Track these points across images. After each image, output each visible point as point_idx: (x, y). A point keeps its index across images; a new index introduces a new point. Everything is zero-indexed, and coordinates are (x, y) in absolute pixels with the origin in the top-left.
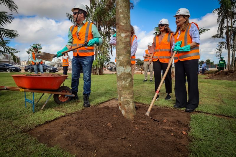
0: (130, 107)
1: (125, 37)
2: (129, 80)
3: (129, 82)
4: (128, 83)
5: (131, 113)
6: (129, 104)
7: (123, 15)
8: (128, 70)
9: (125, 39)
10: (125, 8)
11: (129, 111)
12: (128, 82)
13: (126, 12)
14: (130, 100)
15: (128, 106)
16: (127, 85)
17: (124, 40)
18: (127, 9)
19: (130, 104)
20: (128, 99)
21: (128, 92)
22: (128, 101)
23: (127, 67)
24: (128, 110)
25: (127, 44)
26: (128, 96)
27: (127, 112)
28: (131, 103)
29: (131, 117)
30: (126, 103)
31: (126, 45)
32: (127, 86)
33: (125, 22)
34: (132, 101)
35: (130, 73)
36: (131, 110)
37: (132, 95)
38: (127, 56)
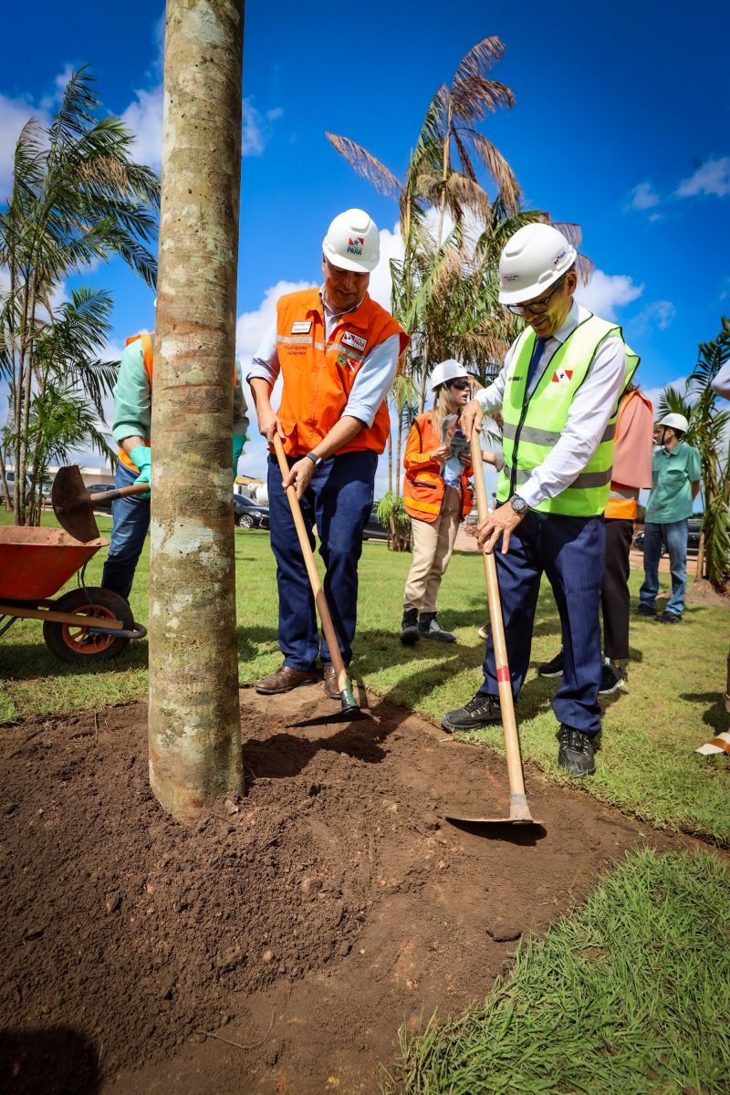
0: (176, 750)
1: (178, 357)
2: (189, 598)
3: (185, 609)
4: (177, 615)
5: (181, 784)
6: (173, 730)
7: (173, 238)
8: (187, 542)
9: (176, 369)
10: (188, 202)
11: (173, 769)
12: (177, 607)
13: (193, 221)
14: (182, 711)
15: (169, 741)
16: (174, 623)
17: (171, 376)
18: (194, 208)
19: (181, 734)
20: (172, 706)
21: (177, 662)
22: (169, 714)
23: (177, 525)
24: (167, 766)
25: (189, 400)
26: (172, 689)
27: (165, 774)
28: (187, 729)
29: (177, 809)
30: (161, 725)
31: (181, 403)
32: (169, 630)
33: (183, 280)
34: (195, 719)
35: (197, 562)
36: (186, 767)
37: (197, 687)
38: (184, 466)
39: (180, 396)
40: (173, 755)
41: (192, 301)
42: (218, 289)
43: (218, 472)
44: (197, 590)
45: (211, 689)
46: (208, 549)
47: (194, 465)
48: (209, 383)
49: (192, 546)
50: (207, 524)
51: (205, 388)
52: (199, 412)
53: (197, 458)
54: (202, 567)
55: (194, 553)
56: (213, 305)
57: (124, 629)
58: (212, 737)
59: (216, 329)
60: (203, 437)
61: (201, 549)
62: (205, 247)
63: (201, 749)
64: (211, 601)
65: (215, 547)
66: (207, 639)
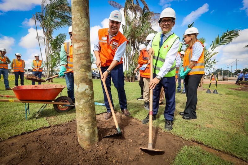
0: (84, 134)
1: (78, 48)
2: (84, 101)
3: (83, 104)
4: (81, 105)
5: (85, 142)
6: (83, 130)
7: (75, 21)
8: (82, 89)
9: (77, 50)
10: (77, 13)
11: (83, 138)
12: (81, 103)
13: (79, 17)
14: (84, 126)
15: (82, 132)
16: (81, 107)
17: (76, 52)
18: (79, 14)
19: (84, 130)
20: (82, 125)
21: (82, 115)
22: (81, 126)
23: (80, 85)
24: (82, 138)
25: (81, 57)
26: (81, 121)
27: (81, 139)
28: (85, 129)
29: (85, 147)
30: (80, 129)
31: (79, 58)
32: (80, 108)
33: (78, 30)
34: (87, 127)
35: (85, 93)
36: (86, 138)
37: (87, 120)
38: (81, 72)
39: (79, 56)
40: (83, 135)
41: (80, 35)
42: (86, 32)
43: (88, 73)
44: (86, 99)
45: (90, 120)
46: (87, 90)
47: (83, 71)
48: (85, 53)
49: (84, 89)
50: (87, 84)
51: (84, 54)
52: (83, 60)
53: (83, 70)
54: (86, 94)
55: (84, 91)
56: (85, 36)
57: (71, 104)
58: (91, 130)
59: (86, 41)
60: (85, 65)
61: (86, 90)
62: (82, 23)
63: (89, 133)
64: (89, 101)
65: (89, 89)
66: (89, 109)
